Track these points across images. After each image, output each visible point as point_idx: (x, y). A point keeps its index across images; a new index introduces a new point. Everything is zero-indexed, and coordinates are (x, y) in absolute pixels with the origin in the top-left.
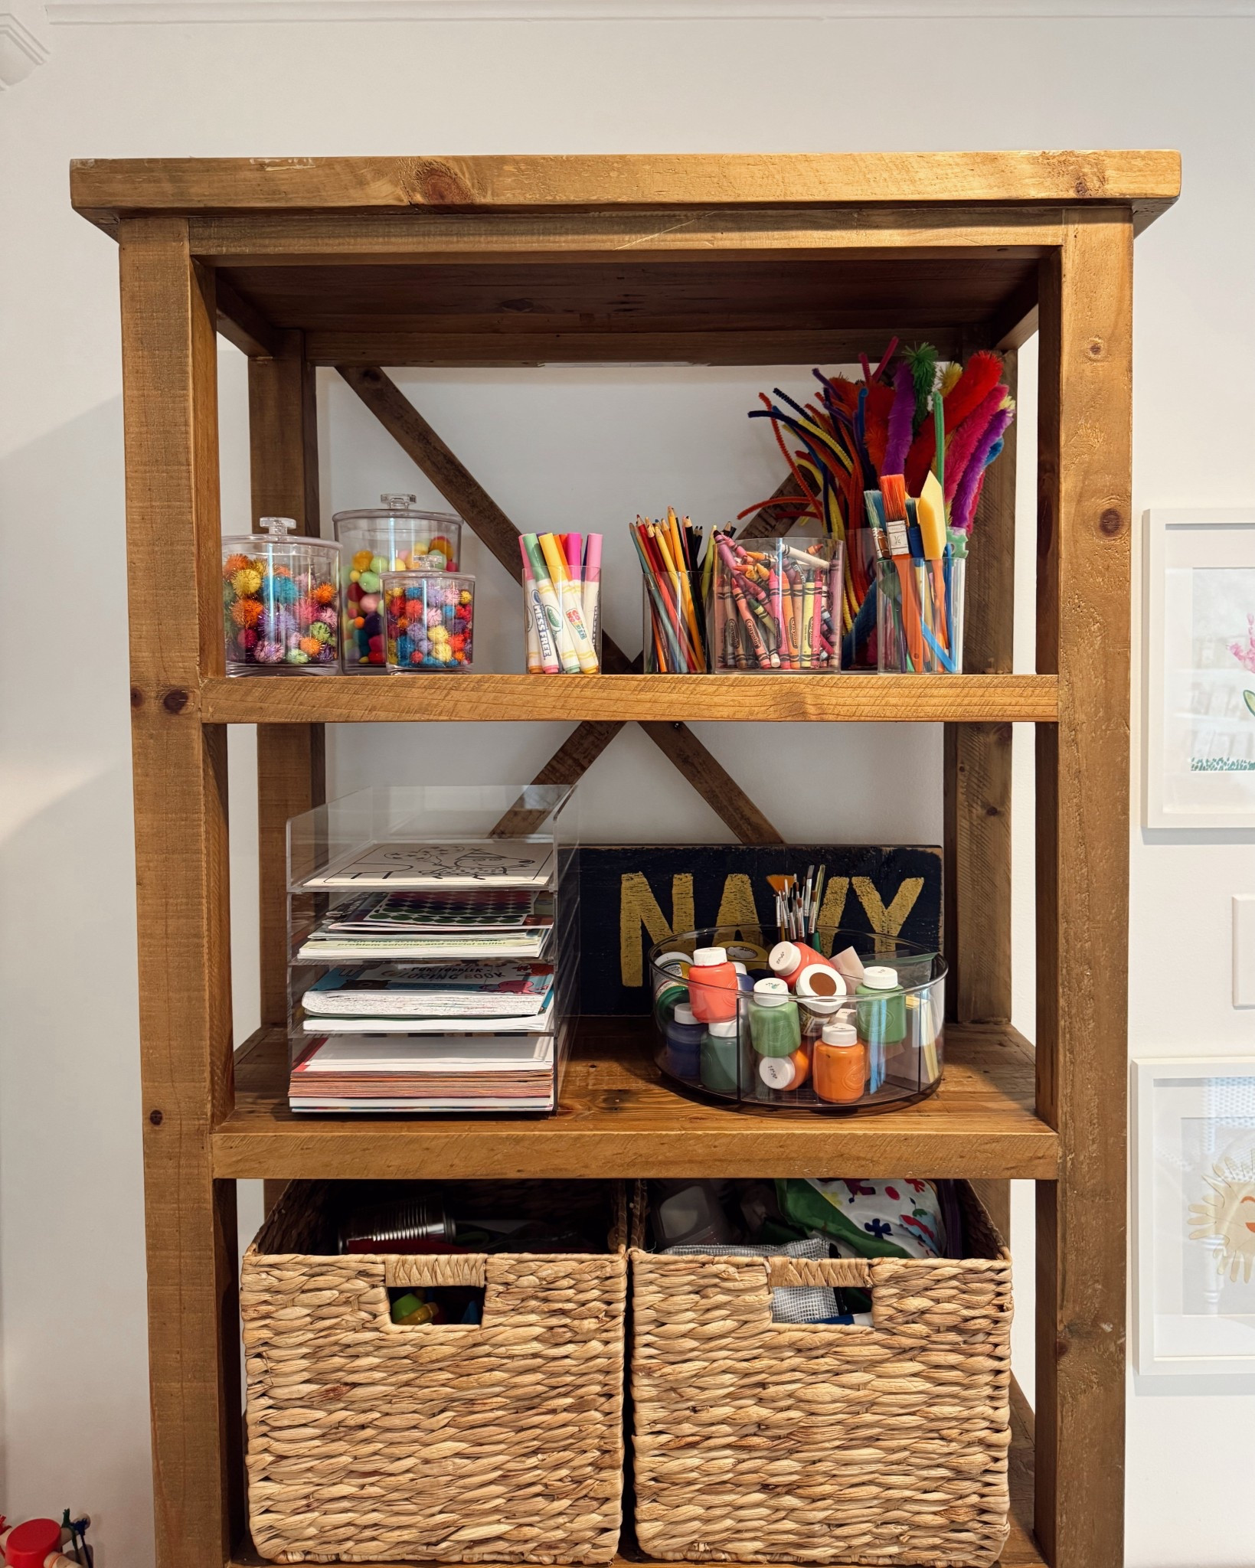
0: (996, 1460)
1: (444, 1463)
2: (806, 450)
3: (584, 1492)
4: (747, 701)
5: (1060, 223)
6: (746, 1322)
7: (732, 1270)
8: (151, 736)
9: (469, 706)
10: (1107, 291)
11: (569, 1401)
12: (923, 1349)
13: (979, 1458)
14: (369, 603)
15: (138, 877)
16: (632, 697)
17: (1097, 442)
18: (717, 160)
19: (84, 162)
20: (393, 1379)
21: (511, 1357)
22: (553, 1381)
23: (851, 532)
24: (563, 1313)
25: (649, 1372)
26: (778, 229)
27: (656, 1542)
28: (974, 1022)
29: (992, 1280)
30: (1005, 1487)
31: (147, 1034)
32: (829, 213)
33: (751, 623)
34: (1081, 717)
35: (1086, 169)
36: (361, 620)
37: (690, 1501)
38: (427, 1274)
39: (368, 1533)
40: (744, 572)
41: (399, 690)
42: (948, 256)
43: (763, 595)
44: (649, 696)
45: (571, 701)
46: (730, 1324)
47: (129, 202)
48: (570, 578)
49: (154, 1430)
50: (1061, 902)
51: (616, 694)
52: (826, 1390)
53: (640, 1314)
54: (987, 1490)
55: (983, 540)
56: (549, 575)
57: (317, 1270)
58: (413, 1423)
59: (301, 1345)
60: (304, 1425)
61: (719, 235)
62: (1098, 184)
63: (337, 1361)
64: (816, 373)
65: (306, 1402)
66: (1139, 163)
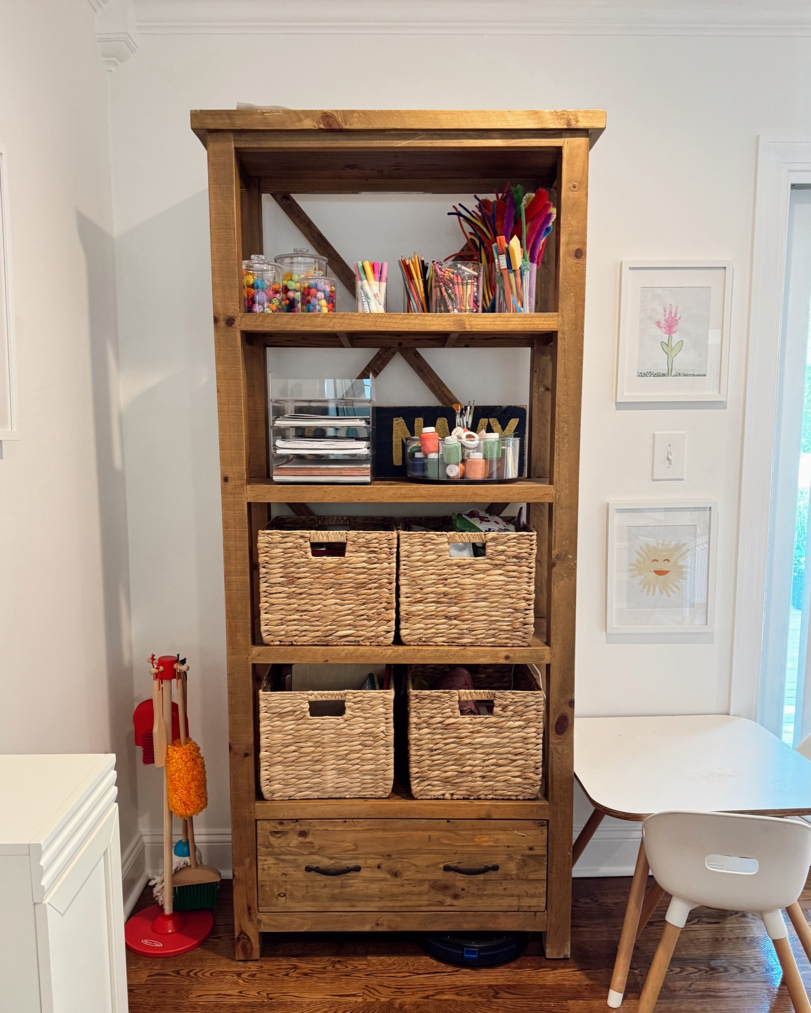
0: (530, 605)
1: (331, 606)
2: (473, 232)
3: (381, 618)
4: (443, 323)
5: (562, 137)
6: (440, 556)
7: (435, 536)
8: (222, 335)
9: (339, 325)
10: (579, 164)
11: (376, 585)
12: (504, 565)
13: (523, 604)
14: (291, 294)
15: (217, 389)
16: (401, 322)
17: (574, 223)
18: (433, 112)
19: (196, 111)
20: (313, 576)
21: (356, 568)
22: (371, 577)
23: (490, 265)
24: (374, 552)
25: (405, 575)
26: (456, 139)
27: (407, 637)
28: (537, 477)
29: (528, 539)
30: (533, 614)
31: (222, 448)
32: (476, 133)
33: (447, 297)
34: (566, 329)
35: (571, 117)
36: (288, 301)
37: (419, 622)
38: (325, 537)
39: (303, 633)
40: (444, 276)
41: (313, 318)
42: (521, 150)
43: (451, 285)
44: (406, 321)
45: (377, 323)
46: (434, 557)
47: (212, 127)
48: (375, 280)
49: (226, 594)
50: (557, 400)
51: (394, 321)
52: (468, 581)
53: (402, 554)
54: (526, 616)
55: (547, 271)
56: (367, 278)
57: (285, 535)
58: (320, 592)
59: (279, 563)
60: (280, 593)
61: (434, 141)
62: (575, 123)
63: (293, 569)
64: (475, 197)
65: (281, 584)
66: (591, 115)
